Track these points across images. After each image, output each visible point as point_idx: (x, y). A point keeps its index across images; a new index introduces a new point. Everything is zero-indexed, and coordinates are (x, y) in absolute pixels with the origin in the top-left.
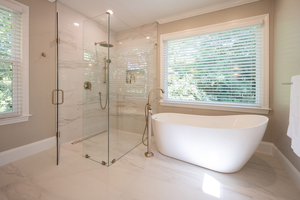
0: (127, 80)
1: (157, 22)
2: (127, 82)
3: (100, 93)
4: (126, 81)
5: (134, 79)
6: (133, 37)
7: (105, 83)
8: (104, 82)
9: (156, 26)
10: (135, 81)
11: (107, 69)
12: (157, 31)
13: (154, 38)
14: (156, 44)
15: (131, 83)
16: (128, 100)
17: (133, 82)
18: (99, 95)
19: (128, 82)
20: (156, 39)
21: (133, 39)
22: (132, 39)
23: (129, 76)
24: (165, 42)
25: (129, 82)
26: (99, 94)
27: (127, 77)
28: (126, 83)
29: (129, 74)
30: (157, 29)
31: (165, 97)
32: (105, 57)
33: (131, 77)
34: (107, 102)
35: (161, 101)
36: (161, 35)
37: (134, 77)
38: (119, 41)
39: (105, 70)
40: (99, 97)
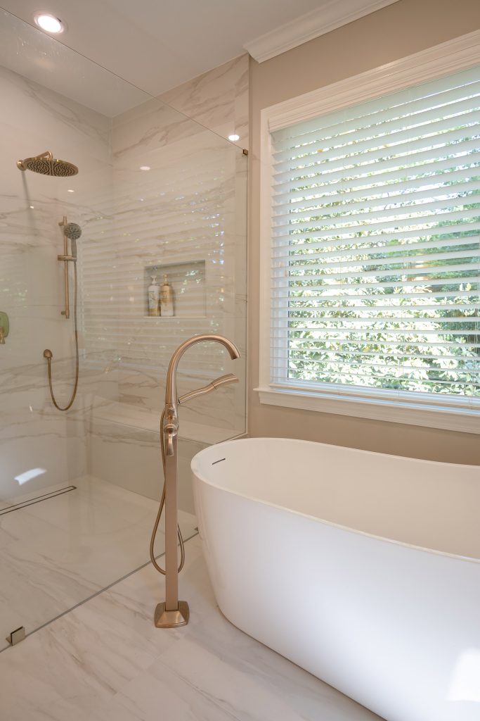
0: (148, 302)
1: (250, 56)
2: (149, 311)
3: (47, 351)
4: (143, 306)
5: (173, 300)
6: (164, 133)
7: (68, 317)
8: (63, 313)
9: (243, 75)
10: (174, 309)
11: (71, 264)
12: (246, 94)
14: (245, 153)
15: (162, 313)
16: (152, 378)
17: (167, 311)
18: (43, 360)
19: (152, 310)
20: (245, 130)
21: (164, 141)
22: (161, 140)
23: (154, 289)
24: (277, 136)
25: (156, 312)
26: (45, 356)
27: (147, 294)
28: (143, 313)
29: (154, 282)
30: (247, 84)
31: (279, 370)
32: (65, 218)
33: (161, 292)
34: (76, 385)
35: (262, 388)
36: (263, 112)
37: (172, 292)
38: (120, 152)
39: (67, 267)
40: (44, 368)
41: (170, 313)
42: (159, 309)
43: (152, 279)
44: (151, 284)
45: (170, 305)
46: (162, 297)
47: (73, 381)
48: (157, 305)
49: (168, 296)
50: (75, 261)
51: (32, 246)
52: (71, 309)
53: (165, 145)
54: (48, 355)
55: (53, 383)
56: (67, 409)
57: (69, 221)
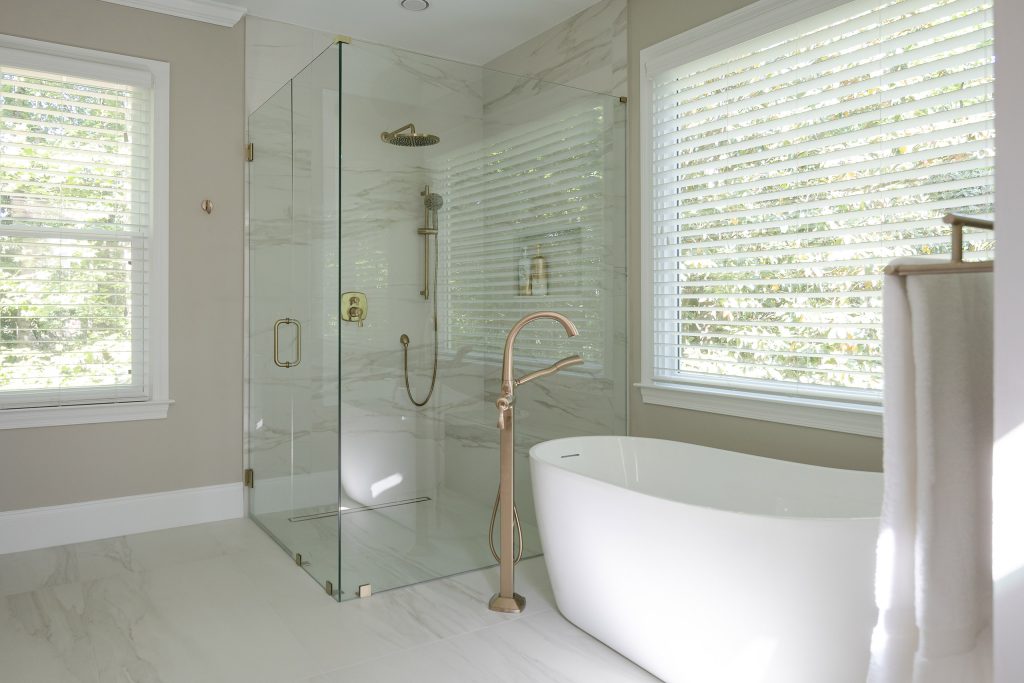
0: (518, 279)
2: (519, 290)
3: (404, 336)
4: (512, 283)
5: (547, 275)
6: (536, 81)
7: (426, 298)
8: (423, 293)
9: (622, 13)
10: (548, 286)
11: (432, 237)
12: (626, 31)
13: (614, 71)
14: (623, 100)
15: (534, 291)
17: (540, 289)
18: (400, 346)
19: (522, 288)
20: (623, 74)
21: (537, 90)
22: (535, 87)
23: (526, 263)
25: (527, 291)
26: (402, 341)
27: (518, 269)
28: (512, 292)
29: (525, 254)
30: (625, 22)
31: (666, 359)
32: (427, 187)
33: (533, 267)
34: (434, 378)
35: (645, 382)
36: (643, 53)
37: (546, 266)
38: (490, 104)
39: (426, 242)
40: (401, 354)
41: (543, 290)
42: (531, 286)
43: (523, 251)
44: (523, 257)
45: (542, 282)
46: (533, 272)
47: (431, 373)
48: (528, 283)
49: (541, 271)
50: (436, 234)
51: (392, 221)
52: (431, 288)
53: (537, 94)
54: (405, 339)
55: (409, 374)
56: (423, 404)
57: (433, 190)
